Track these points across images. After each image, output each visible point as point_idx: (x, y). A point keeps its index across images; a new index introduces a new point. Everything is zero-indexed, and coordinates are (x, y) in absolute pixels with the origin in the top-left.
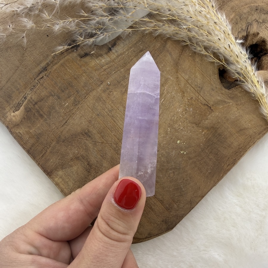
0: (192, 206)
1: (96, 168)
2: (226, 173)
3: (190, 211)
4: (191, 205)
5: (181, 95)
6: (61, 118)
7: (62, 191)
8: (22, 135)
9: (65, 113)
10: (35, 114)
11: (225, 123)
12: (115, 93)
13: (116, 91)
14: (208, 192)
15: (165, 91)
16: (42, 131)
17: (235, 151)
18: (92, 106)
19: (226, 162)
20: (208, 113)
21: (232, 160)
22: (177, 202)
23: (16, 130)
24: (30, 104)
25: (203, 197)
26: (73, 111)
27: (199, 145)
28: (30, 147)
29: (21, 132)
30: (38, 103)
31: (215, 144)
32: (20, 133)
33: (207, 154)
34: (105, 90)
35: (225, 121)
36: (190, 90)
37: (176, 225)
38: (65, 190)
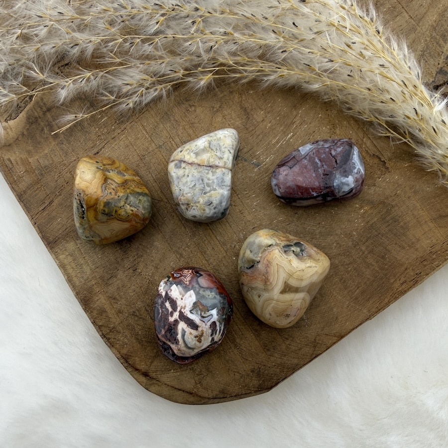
0: (315, 352)
1: (140, 247)
2: (396, 299)
3: (310, 361)
4: (314, 350)
5: (329, 131)
6: (90, 144)
7: (69, 280)
8: (14, 164)
9: (100, 134)
10: (43, 130)
11: (409, 197)
12: (199, 110)
13: (202, 107)
14: (353, 329)
15: (298, 118)
16: (51, 162)
17: (422, 257)
18: (151, 128)
19: (400, 275)
20: (379, 173)
21: (412, 274)
22: (287, 339)
23: (5, 155)
24: (38, 110)
25: (342, 337)
26: (113, 134)
27: (350, 234)
28: (24, 189)
29: (11, 159)
30: (52, 110)
31: (382, 236)
32: (9, 160)
33: (364, 253)
34: (180, 102)
35: (410, 195)
36: (349, 123)
37: (279, 383)
38: (75, 279)
